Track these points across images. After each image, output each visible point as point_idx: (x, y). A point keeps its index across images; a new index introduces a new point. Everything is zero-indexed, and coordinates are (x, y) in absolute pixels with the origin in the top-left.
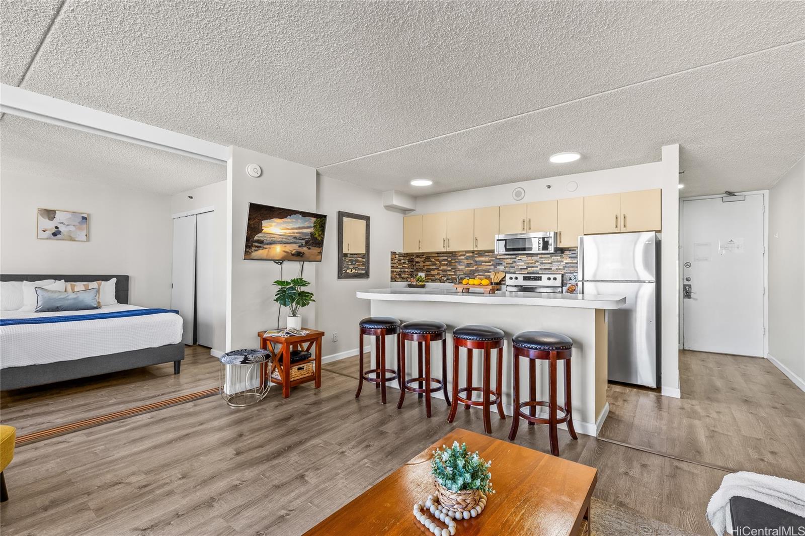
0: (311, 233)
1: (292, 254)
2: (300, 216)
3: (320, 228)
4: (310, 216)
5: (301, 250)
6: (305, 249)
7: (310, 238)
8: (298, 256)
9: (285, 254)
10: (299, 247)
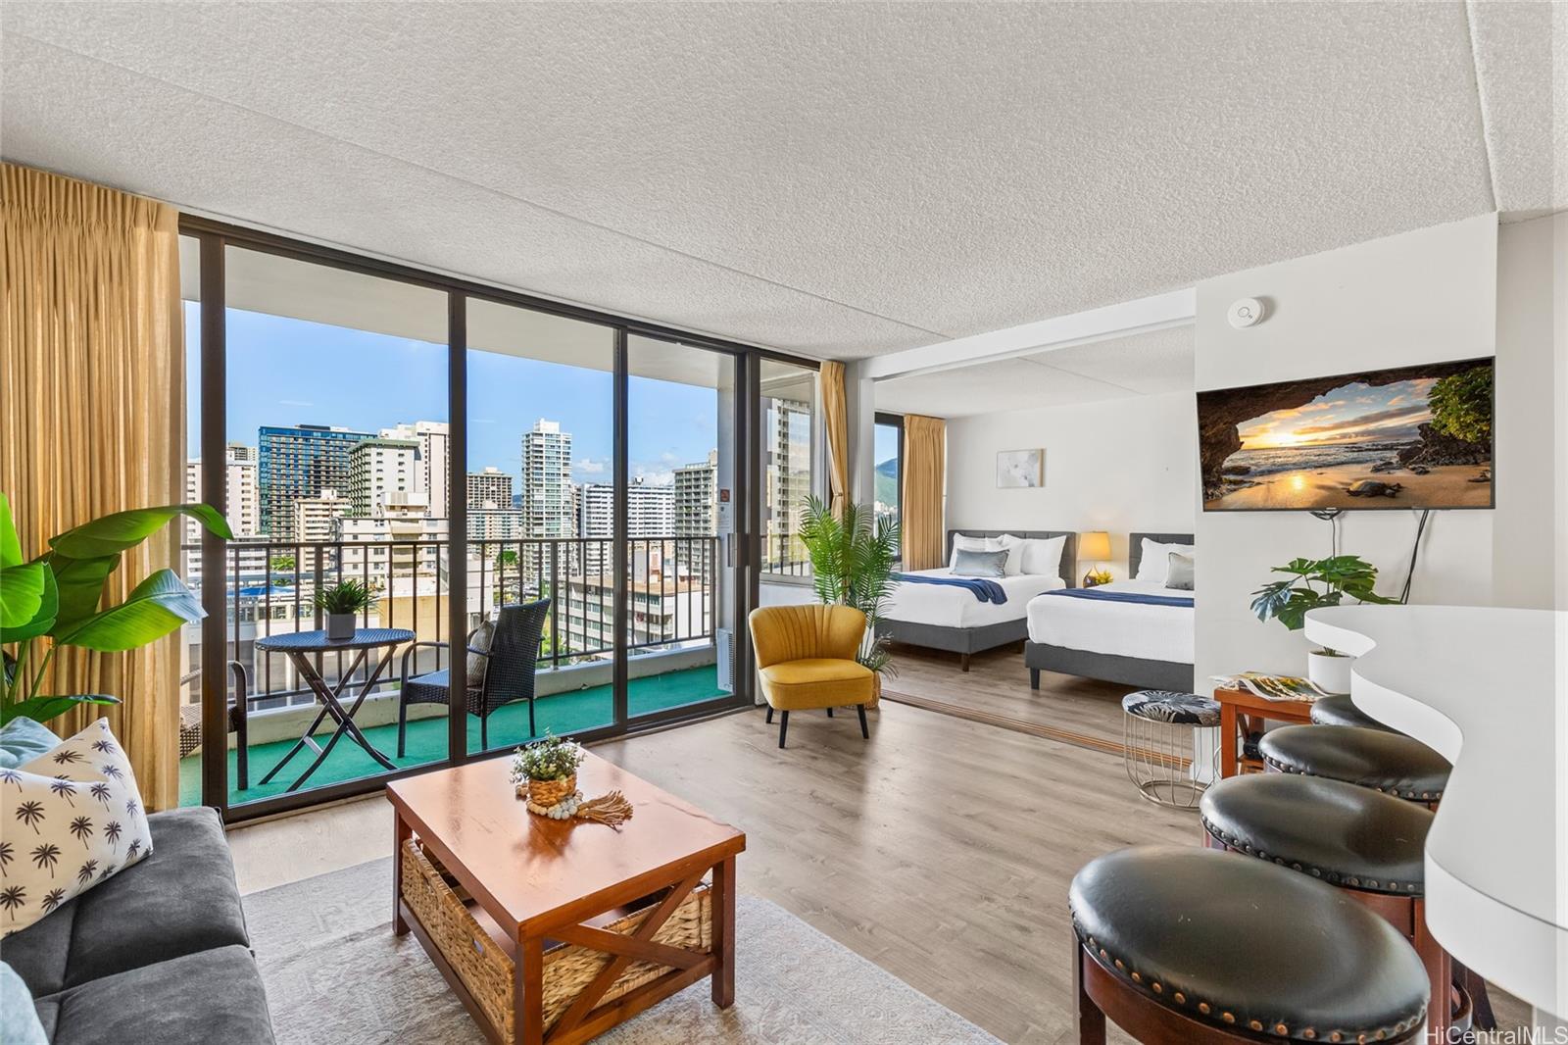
0: (1419, 427)
1: (1349, 491)
2: (1364, 386)
3: (1465, 402)
4: (1408, 378)
5: (1382, 477)
6: (1402, 476)
7: (1419, 442)
8: (1379, 495)
9: (1323, 492)
10: (1376, 470)
